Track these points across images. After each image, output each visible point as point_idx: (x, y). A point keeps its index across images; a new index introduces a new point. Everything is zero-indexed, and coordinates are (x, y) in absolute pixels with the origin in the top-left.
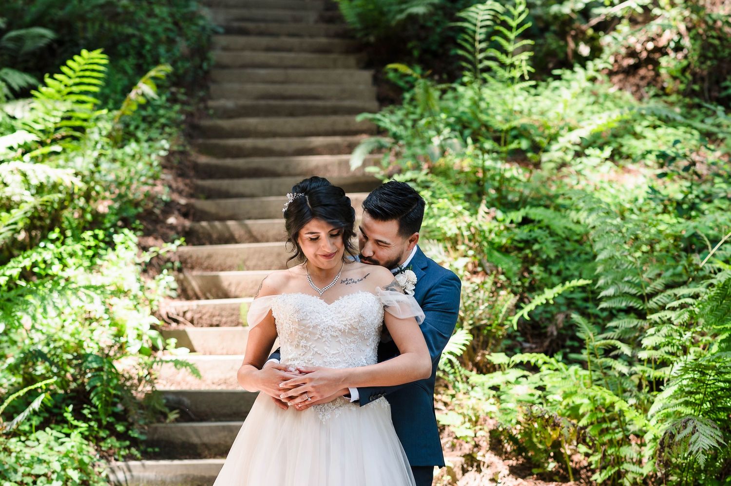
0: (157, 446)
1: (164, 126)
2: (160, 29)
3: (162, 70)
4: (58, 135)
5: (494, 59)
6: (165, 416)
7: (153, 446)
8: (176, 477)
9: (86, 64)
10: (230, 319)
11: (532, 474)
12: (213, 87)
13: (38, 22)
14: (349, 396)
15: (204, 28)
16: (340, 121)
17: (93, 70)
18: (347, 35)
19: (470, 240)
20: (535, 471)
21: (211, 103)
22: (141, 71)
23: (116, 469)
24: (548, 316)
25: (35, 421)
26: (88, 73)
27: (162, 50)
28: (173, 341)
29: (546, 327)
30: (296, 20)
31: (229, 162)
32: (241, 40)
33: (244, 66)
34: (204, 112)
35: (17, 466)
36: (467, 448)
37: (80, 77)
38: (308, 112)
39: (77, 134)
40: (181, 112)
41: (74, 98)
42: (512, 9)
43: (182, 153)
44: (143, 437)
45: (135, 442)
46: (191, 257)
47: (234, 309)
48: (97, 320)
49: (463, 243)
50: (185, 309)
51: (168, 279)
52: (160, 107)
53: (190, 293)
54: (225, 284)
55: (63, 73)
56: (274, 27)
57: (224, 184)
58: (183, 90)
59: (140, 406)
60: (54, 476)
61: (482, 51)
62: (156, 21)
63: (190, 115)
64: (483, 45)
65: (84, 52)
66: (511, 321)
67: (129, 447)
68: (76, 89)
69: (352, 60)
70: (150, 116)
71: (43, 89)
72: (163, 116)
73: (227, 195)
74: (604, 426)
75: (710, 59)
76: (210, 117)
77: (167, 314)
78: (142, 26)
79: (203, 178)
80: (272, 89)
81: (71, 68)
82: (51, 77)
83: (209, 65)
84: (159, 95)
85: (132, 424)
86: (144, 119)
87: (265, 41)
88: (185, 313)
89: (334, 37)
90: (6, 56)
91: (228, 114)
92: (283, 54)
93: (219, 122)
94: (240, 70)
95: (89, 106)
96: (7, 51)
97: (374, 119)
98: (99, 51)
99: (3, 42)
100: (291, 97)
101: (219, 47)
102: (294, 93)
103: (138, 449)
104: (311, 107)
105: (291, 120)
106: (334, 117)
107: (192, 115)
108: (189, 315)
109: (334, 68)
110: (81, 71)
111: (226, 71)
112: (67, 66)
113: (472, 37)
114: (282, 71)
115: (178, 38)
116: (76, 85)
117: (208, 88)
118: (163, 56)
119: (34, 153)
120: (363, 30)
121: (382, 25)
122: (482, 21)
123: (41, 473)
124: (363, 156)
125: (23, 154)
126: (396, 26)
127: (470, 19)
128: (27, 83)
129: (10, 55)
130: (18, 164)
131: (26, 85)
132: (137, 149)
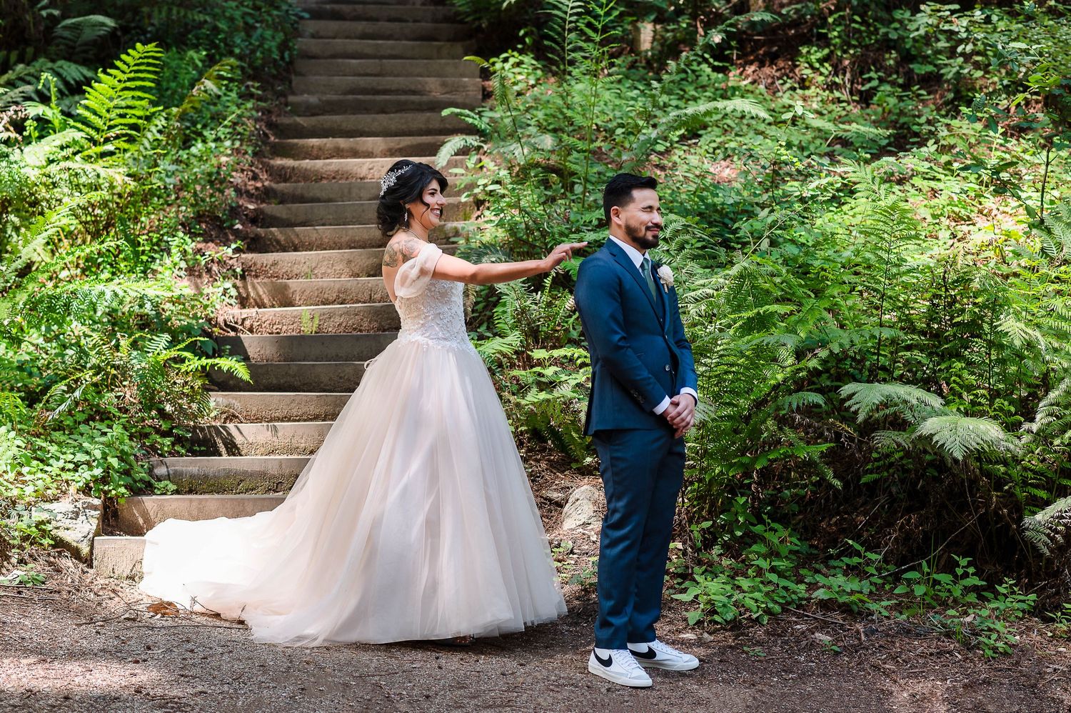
0: (203, 446)
2: (237, 14)
4: (112, 134)
7: (199, 446)
8: (219, 471)
9: (141, 58)
10: (291, 327)
11: (570, 468)
12: (296, 80)
13: (95, 8)
15: (287, 13)
17: (149, 64)
18: (454, 19)
20: (574, 466)
21: (291, 98)
25: (80, 417)
26: (142, 68)
27: (237, 39)
28: (227, 348)
30: (400, 2)
31: (306, 164)
32: (334, 25)
33: (334, 56)
34: (283, 108)
35: (59, 454)
37: (136, 72)
38: (402, 108)
39: (134, 133)
40: (256, 109)
41: (130, 94)
44: (188, 436)
45: (179, 440)
46: (255, 264)
47: (295, 317)
50: (244, 316)
52: (232, 102)
53: (251, 301)
54: (291, 292)
55: (117, 68)
56: (373, 10)
57: (299, 188)
58: (257, 84)
60: (95, 463)
61: (572, 41)
63: (267, 112)
64: (572, 35)
65: (139, 45)
67: (173, 444)
68: (131, 84)
71: (95, 85)
75: (854, 47)
76: (289, 114)
77: (225, 321)
78: (217, 11)
79: (277, 181)
80: (363, 82)
81: (125, 63)
82: (105, 72)
83: (292, 54)
87: (360, 26)
88: (244, 320)
89: (441, 22)
90: (62, 47)
91: (311, 111)
92: (380, 42)
93: (299, 120)
94: (329, 61)
95: (144, 103)
96: (63, 41)
97: (461, 114)
98: (154, 44)
99: (59, 30)
100: (385, 92)
101: (307, 34)
102: (388, 87)
103: (183, 446)
104: (406, 103)
105: (381, 117)
106: (428, 114)
107: (270, 112)
108: (247, 323)
109: (438, 58)
110: (135, 65)
111: (313, 61)
112: (121, 60)
113: (560, 26)
114: (377, 61)
115: (258, 25)
116: (129, 80)
117: (290, 82)
118: (238, 46)
119: (86, 153)
120: (474, 13)
121: (492, 8)
122: (572, 8)
123: (83, 460)
124: (449, 156)
125: (75, 154)
126: (507, 9)
127: (561, 5)
128: (83, 76)
129: (66, 45)
130: (69, 163)
131: (81, 78)
132: (204, 149)
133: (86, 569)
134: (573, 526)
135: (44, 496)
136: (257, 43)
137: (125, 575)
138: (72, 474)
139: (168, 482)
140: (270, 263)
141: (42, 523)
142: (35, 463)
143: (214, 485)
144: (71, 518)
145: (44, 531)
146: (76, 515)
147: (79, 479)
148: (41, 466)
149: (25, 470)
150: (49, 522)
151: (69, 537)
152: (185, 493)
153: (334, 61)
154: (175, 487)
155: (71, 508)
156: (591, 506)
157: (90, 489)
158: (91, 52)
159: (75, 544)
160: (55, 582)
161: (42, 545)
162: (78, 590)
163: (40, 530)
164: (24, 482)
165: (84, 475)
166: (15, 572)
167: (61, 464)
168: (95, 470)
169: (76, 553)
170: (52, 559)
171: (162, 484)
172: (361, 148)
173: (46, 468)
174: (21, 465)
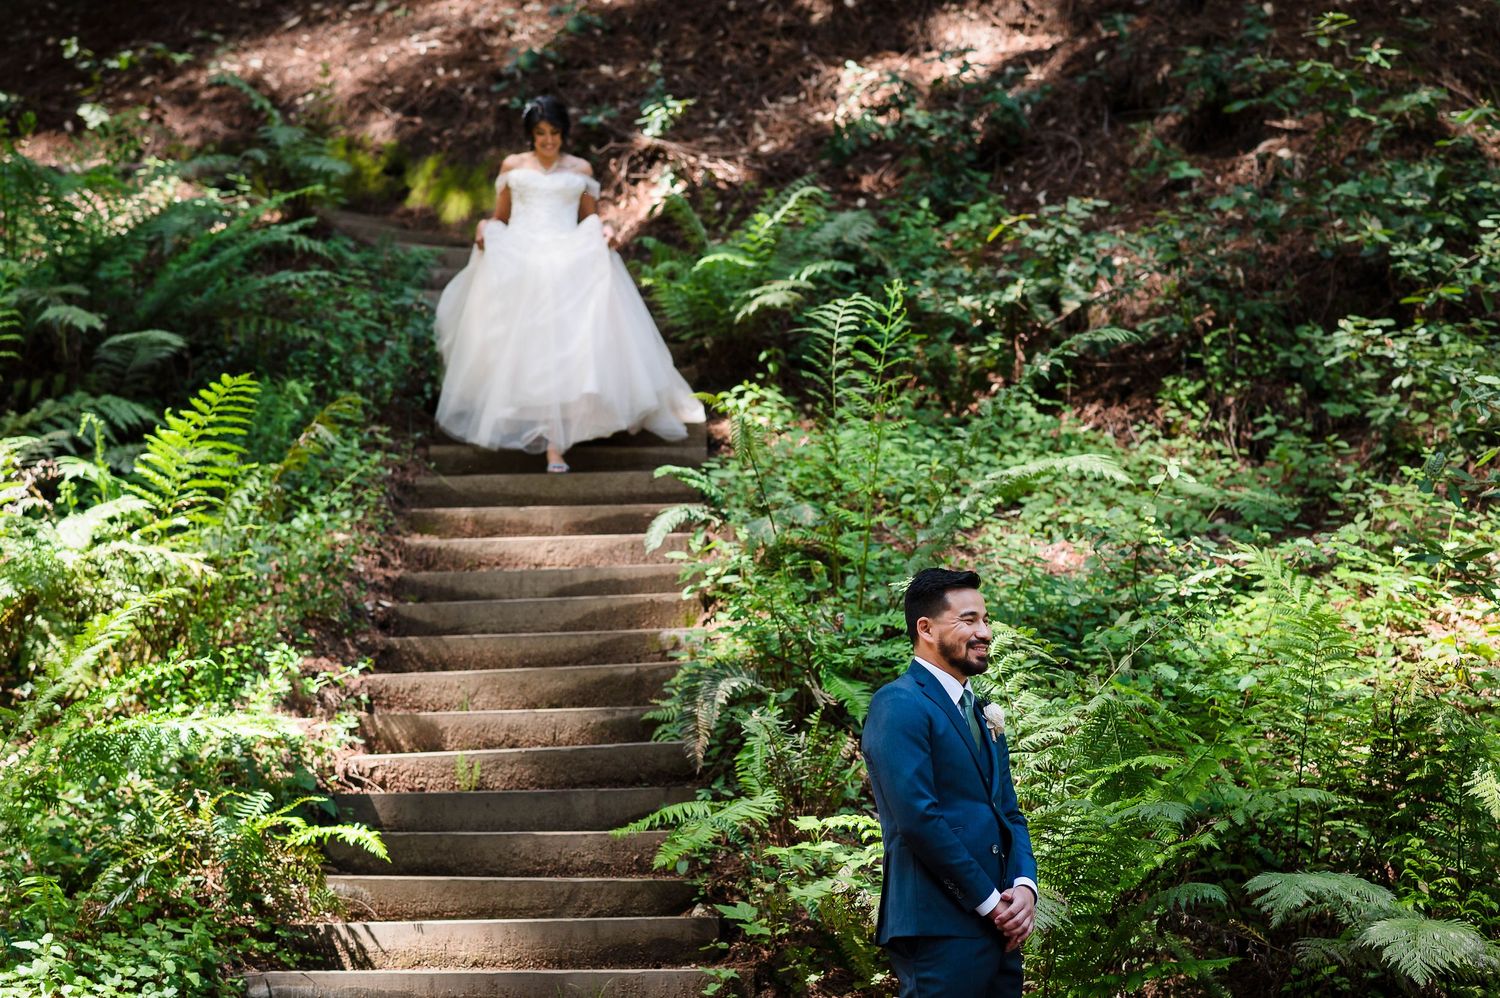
2: (357, 328)
4: (184, 501)
5: (857, 384)
9: (228, 394)
10: (441, 780)
11: (853, 989)
13: (156, 320)
16: (639, 479)
17: (242, 404)
20: (858, 986)
21: (434, 450)
22: (323, 399)
23: (257, 980)
25: (143, 913)
26: (230, 408)
28: (350, 811)
31: (457, 543)
34: (424, 465)
35: (114, 966)
37: (219, 414)
38: (591, 463)
39: (215, 500)
40: (385, 464)
41: (211, 444)
42: (884, 307)
46: (387, 689)
47: (446, 766)
50: (373, 765)
52: (349, 455)
54: (439, 729)
55: (194, 409)
57: (449, 577)
58: (386, 429)
60: (166, 981)
61: (841, 371)
62: (351, 314)
63: (400, 468)
64: (843, 363)
65: (225, 377)
68: (211, 431)
71: (162, 433)
72: (353, 471)
73: (451, 595)
75: (1242, 378)
76: (432, 472)
77: (346, 771)
78: (327, 323)
79: (414, 570)
81: (205, 401)
82: (175, 414)
88: (373, 770)
90: (106, 375)
91: (460, 468)
93: (447, 481)
95: (231, 458)
96: (108, 366)
97: (682, 475)
98: (247, 375)
99: (102, 350)
103: (290, 955)
106: (631, 473)
107: (404, 469)
108: (378, 775)
110: (220, 404)
112: (200, 398)
113: (825, 351)
115: (386, 345)
116: (211, 425)
118: (358, 374)
119: (147, 529)
120: (694, 327)
121: (721, 321)
122: (842, 325)
123: (149, 975)
124: (664, 534)
125: (131, 530)
126: (741, 323)
127: (825, 321)
128: (140, 418)
129: (112, 372)
130: (123, 544)
131: (137, 421)
132: (312, 523)
138: (133, 995)
140: (409, 687)
142: (79, 979)
148: (89, 983)
149: (66, 989)
158: (147, 382)
167: (117, 980)
168: (166, 989)
172: (536, 522)
173: (96, 987)
174: (60, 983)
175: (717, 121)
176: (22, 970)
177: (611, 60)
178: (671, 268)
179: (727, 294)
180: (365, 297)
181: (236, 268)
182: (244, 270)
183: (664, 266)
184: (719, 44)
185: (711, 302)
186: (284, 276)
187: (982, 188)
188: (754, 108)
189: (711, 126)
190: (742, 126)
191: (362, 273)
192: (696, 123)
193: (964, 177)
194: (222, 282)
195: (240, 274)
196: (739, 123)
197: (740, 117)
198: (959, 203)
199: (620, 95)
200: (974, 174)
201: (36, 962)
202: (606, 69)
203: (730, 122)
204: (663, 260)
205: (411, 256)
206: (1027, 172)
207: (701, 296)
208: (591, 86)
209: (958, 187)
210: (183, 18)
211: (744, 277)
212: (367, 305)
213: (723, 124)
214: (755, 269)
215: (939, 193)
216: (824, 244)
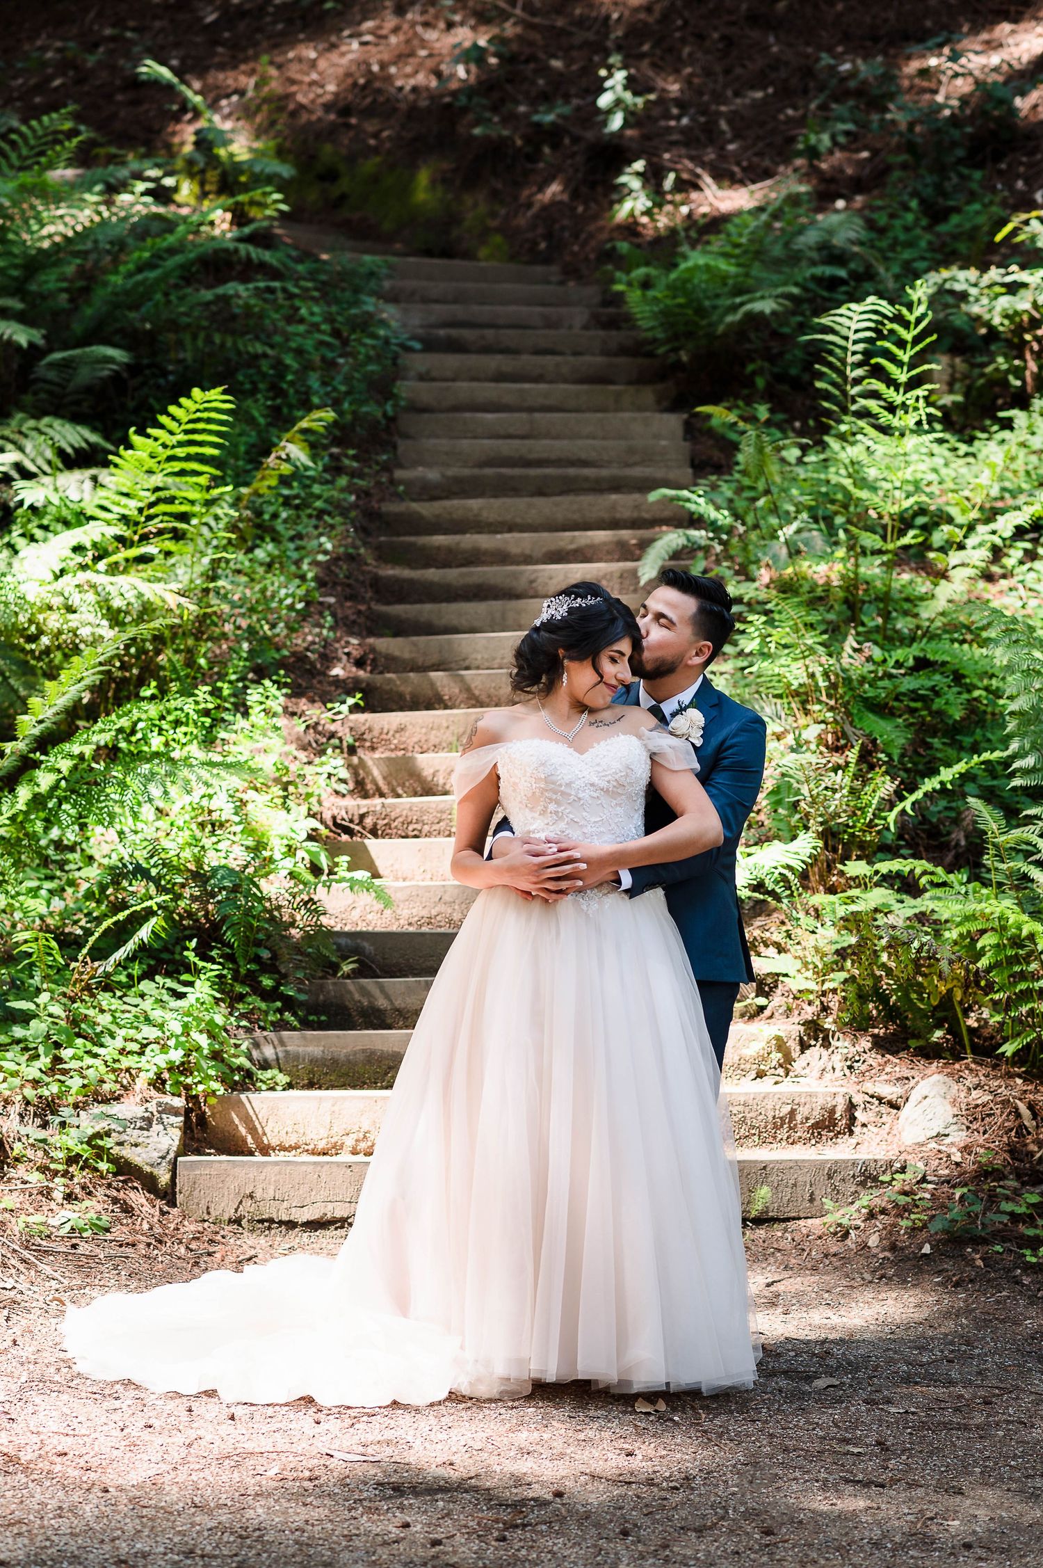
0: (324, 1013)
1: (321, 513)
2: (309, 344)
3: (320, 419)
4: (152, 527)
5: (875, 395)
6: (335, 968)
7: (317, 1013)
8: (355, 1053)
9: (198, 411)
10: (436, 827)
11: (908, 1048)
12: (402, 445)
14: (619, 881)
15: (387, 341)
16: (622, 503)
17: (209, 421)
18: (639, 349)
19: (829, 696)
20: (913, 1043)
21: (399, 474)
22: (282, 420)
23: (262, 1041)
24: (953, 814)
25: (136, 970)
26: (200, 426)
27: (314, 381)
28: (343, 860)
29: (949, 833)
30: (550, 324)
31: (432, 574)
32: (452, 361)
33: (457, 408)
34: (390, 490)
35: (113, 1028)
36: (809, 1012)
37: (187, 432)
38: (570, 487)
39: (182, 526)
40: (348, 489)
41: (179, 466)
42: (905, 311)
43: (351, 558)
44: (302, 997)
45: (289, 1004)
46: (370, 730)
47: (442, 812)
48: (222, 825)
49: (820, 702)
50: (363, 811)
51: (335, 763)
52: (313, 479)
53: (369, 786)
54: (427, 773)
55: (162, 427)
56: (509, 337)
57: (426, 611)
58: (351, 452)
59: (297, 948)
60: (172, 1043)
61: (857, 381)
62: (301, 328)
63: (364, 494)
64: (859, 372)
65: (196, 392)
66: (885, 819)
67: (280, 1011)
68: (181, 452)
69: (648, 395)
70: (297, 497)
71: (126, 453)
72: (319, 497)
73: (429, 629)
74: (1017, 969)
76: (400, 497)
77: (334, 818)
78: (278, 339)
79: (388, 603)
80: (507, 447)
81: (174, 418)
82: (140, 433)
83: (395, 406)
84: (314, 458)
85: (285, 976)
86: (287, 502)
87: (494, 362)
88: (362, 817)
89: (616, 355)
90: (43, 396)
91: (430, 492)
92: (527, 386)
93: (415, 506)
94: (451, 415)
95: (203, 480)
96: (47, 387)
97: (679, 499)
98: (220, 389)
99: (42, 368)
100: (540, 463)
101: (412, 373)
102: (545, 455)
103: (294, 1014)
104: (575, 479)
105: (540, 501)
106: (614, 497)
107: (367, 494)
108: (369, 821)
109: (617, 410)
110: (190, 421)
111: (426, 416)
112: (169, 415)
113: (839, 359)
114: (524, 415)
115: (341, 361)
116: (181, 444)
117: (395, 447)
118: (316, 393)
119: (113, 559)
120: (668, 341)
121: (701, 333)
122: (856, 331)
123: (152, 1037)
124: (660, 563)
125: (97, 559)
126: (725, 335)
127: (837, 328)
128: (86, 441)
129: (50, 393)
130: (89, 575)
131: (84, 445)
132: (276, 552)
133: (166, 1208)
134: (922, 1139)
135: (96, 1093)
136: (343, 388)
137: (226, 1217)
138: (136, 1058)
139: (275, 1071)
140: (394, 727)
141: (98, 1135)
142: (79, 1041)
143: (347, 1074)
144: (141, 1128)
145: (101, 1148)
146: (148, 1122)
147: (147, 1066)
148: (89, 1046)
149: (66, 1053)
150: (108, 1134)
151: (138, 1157)
152: (303, 1088)
153: (457, 415)
154: (286, 1079)
155: (140, 1112)
156: (949, 1107)
157: (164, 1082)
158: (85, 404)
159: (148, 1169)
160: (125, 1229)
161: (96, 1170)
162: (160, 1242)
163: (93, 1147)
164: (65, 1072)
165: (155, 1060)
166: (63, 1212)
167: (119, 1043)
168: (172, 1051)
169: (149, 1183)
170: (115, 1193)
171: (269, 1074)
172: (514, 550)
173: (96, 1049)
174: (57, 1045)
175: (678, 118)
176: (18, 1032)
177: (560, 54)
178: (648, 276)
179: (707, 303)
180: (316, 309)
181: (172, 281)
182: (182, 283)
183: (641, 272)
184: (678, 35)
185: (690, 312)
186: (232, 288)
187: (974, 186)
188: (719, 104)
189: (673, 123)
190: (707, 123)
191: (310, 285)
192: (657, 120)
193: (953, 175)
194: (158, 296)
195: (176, 286)
196: (702, 119)
197: (703, 113)
198: (951, 203)
199: (573, 91)
200: (965, 171)
201: (33, 1023)
202: (557, 64)
203: (692, 119)
204: (638, 266)
205: (362, 265)
206: (1022, 169)
207: (680, 306)
208: (541, 82)
209: (948, 186)
210: (92, 14)
211: (725, 284)
212: (317, 319)
213: (685, 121)
214: (737, 276)
215: (928, 192)
216: (810, 248)
